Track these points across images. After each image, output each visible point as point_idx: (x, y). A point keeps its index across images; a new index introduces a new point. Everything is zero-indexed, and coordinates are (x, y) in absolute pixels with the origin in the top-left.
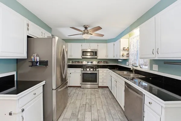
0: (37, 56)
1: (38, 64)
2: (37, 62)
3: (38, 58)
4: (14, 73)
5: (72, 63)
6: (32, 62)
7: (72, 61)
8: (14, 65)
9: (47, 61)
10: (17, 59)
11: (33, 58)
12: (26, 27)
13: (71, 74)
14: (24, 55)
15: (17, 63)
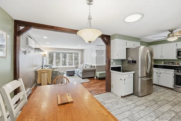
0: (131, 58)
1: (131, 62)
2: (130, 61)
3: (131, 59)
4: (121, 66)
5: (164, 64)
6: (128, 61)
7: (164, 62)
8: (120, 63)
9: (136, 61)
10: (122, 60)
11: (129, 59)
12: (125, 44)
13: (160, 73)
14: (125, 58)
15: (122, 61)
